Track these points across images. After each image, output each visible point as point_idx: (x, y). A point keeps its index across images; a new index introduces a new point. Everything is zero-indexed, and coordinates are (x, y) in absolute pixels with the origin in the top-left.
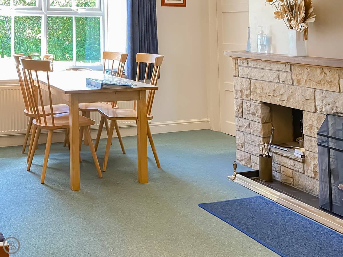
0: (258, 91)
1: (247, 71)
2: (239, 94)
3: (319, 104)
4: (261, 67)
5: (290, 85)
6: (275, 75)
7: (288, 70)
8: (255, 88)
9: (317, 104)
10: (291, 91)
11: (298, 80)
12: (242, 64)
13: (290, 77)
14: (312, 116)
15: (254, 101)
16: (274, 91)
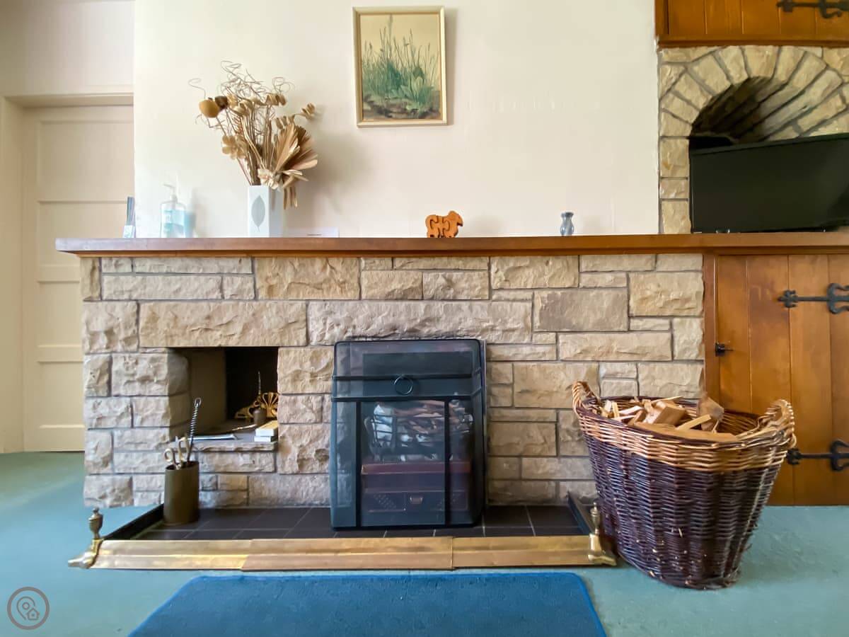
0: (162, 325)
1: (129, 283)
2: (103, 341)
3: (316, 328)
4: (173, 270)
5: (249, 300)
6: (213, 283)
7: (246, 269)
8: (154, 318)
9: (311, 329)
10: (251, 313)
11: (271, 289)
12: (113, 270)
13: (250, 285)
14: (300, 352)
15: (148, 351)
16: (209, 317)
